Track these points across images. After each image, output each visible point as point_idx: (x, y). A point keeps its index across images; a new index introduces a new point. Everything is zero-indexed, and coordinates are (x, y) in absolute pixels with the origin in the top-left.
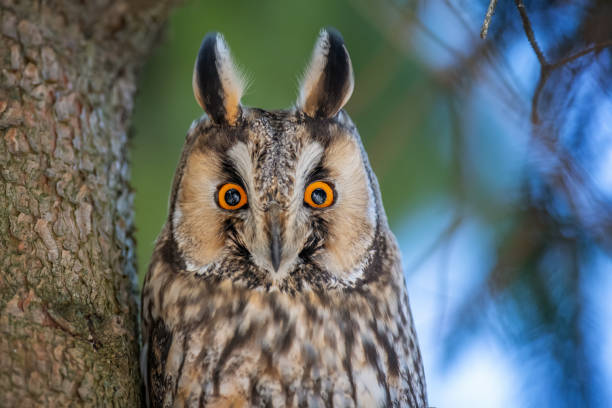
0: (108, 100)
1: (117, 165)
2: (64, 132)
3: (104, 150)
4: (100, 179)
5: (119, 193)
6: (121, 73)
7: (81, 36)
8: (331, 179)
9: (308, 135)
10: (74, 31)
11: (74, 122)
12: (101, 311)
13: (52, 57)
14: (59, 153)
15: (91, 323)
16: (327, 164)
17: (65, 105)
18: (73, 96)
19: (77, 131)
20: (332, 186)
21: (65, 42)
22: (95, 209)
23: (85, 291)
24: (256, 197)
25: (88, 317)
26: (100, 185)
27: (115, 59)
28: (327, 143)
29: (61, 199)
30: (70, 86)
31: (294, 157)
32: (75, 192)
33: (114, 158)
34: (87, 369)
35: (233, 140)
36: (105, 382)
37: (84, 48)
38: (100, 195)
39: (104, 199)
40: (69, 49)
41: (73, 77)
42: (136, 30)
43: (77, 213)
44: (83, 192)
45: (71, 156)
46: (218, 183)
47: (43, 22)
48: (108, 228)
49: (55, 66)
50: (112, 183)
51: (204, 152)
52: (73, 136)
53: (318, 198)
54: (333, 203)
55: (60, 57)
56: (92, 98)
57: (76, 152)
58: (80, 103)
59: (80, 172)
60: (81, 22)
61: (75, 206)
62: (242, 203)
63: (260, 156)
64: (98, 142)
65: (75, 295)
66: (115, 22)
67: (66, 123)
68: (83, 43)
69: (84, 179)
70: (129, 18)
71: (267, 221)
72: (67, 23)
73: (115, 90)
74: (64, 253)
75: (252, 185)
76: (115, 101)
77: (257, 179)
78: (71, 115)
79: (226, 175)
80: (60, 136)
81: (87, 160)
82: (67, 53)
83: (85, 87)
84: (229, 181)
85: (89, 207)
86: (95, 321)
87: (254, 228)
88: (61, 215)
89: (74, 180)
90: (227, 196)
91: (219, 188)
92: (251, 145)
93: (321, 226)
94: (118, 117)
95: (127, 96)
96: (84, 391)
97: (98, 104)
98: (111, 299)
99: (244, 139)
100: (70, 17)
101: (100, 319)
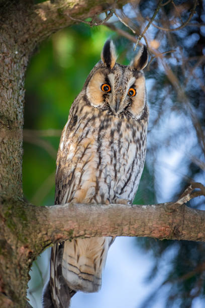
0: (20, 62)
1: (21, 81)
2: (6, 68)
3: (18, 75)
4: (16, 83)
5: (21, 89)
6: (24, 55)
7: (14, 42)
8: (135, 88)
9: (132, 75)
10: (12, 40)
11: (10, 66)
12: (12, 119)
13: (5, 47)
14: (4, 73)
15: (9, 122)
16: (136, 84)
17: (7, 60)
18: (10, 58)
19: (10, 69)
20: (135, 90)
21: (9, 43)
22: (13, 91)
23: (8, 113)
24: (114, 91)
25: (8, 120)
26: (15, 85)
27: (23, 51)
28: (137, 78)
29: (4, 86)
30: (9, 55)
31: (127, 81)
32: (8, 85)
33: (20, 79)
34: (6, 135)
35: (109, 73)
36: (11, 140)
37: (15, 46)
38: (15, 88)
39: (16, 89)
40: (11, 45)
41: (11, 53)
42: (30, 44)
43: (8, 91)
44: (10, 86)
45: (8, 75)
46: (103, 83)
47: (3, 36)
48: (16, 97)
49: (6, 49)
50: (19, 85)
51: (100, 74)
52: (9, 69)
53: (131, 93)
54: (135, 95)
55: (7, 46)
56: (15, 60)
57: (9, 74)
58: (12, 61)
59: (10, 80)
60: (15, 38)
61: (7, 89)
62: (109, 90)
63: (117, 79)
64: (16, 73)
65: (5, 114)
66: (24, 40)
67: (7, 66)
68: (14, 44)
69: (11, 82)
70: (29, 40)
71: (116, 98)
72: (10, 38)
73: (22, 59)
74: (3, 102)
75: (113, 87)
76: (22, 63)
77: (115, 86)
78: (9, 64)
79: (106, 82)
80: (5, 69)
81: (12, 77)
82: (9, 46)
83: (14, 57)
84: (106, 83)
85: (11, 90)
86: (10, 122)
87: (112, 99)
88: (3, 91)
89: (8, 82)
90: (104, 88)
91: (103, 85)
92: (115, 75)
93: (131, 101)
94: (23, 67)
95: (26, 62)
96: (5, 141)
97: (17, 62)
98: (15, 117)
99: (114, 73)
100: (11, 36)
101: (12, 121)
